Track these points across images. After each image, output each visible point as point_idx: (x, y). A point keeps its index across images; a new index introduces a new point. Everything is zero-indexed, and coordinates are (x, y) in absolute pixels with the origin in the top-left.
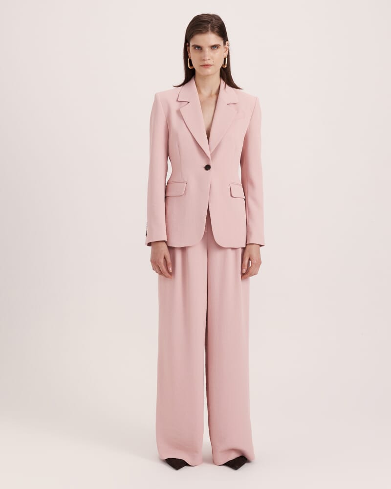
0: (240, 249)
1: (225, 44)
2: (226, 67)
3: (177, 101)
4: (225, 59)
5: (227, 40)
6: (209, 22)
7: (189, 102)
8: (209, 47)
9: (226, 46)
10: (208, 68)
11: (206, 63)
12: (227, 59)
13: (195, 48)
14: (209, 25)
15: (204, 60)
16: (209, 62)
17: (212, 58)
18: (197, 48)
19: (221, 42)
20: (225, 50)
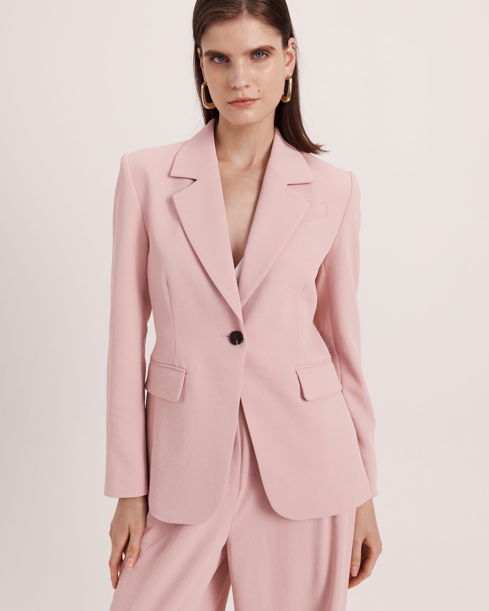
1: (285, 44)
2: (289, 100)
3: (169, 175)
4: (287, 82)
5: (292, 36)
7: (195, 180)
8: (245, 54)
9: (290, 49)
10: (246, 107)
11: (240, 95)
12: (291, 80)
13: (212, 59)
15: (235, 89)
16: (249, 93)
17: (256, 81)
18: (216, 60)
19: (276, 41)
20: (288, 59)
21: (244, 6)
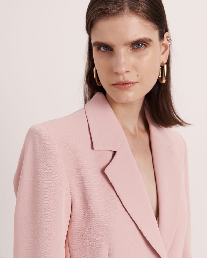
1: (161, 37)
2: (164, 81)
4: (162, 67)
5: (167, 30)
8: (126, 45)
9: (165, 41)
10: (126, 89)
11: (121, 79)
12: (165, 66)
13: (99, 49)
15: (117, 74)
16: (129, 78)
17: (135, 68)
18: (102, 49)
19: (154, 35)
20: (163, 49)
21: (126, 4)
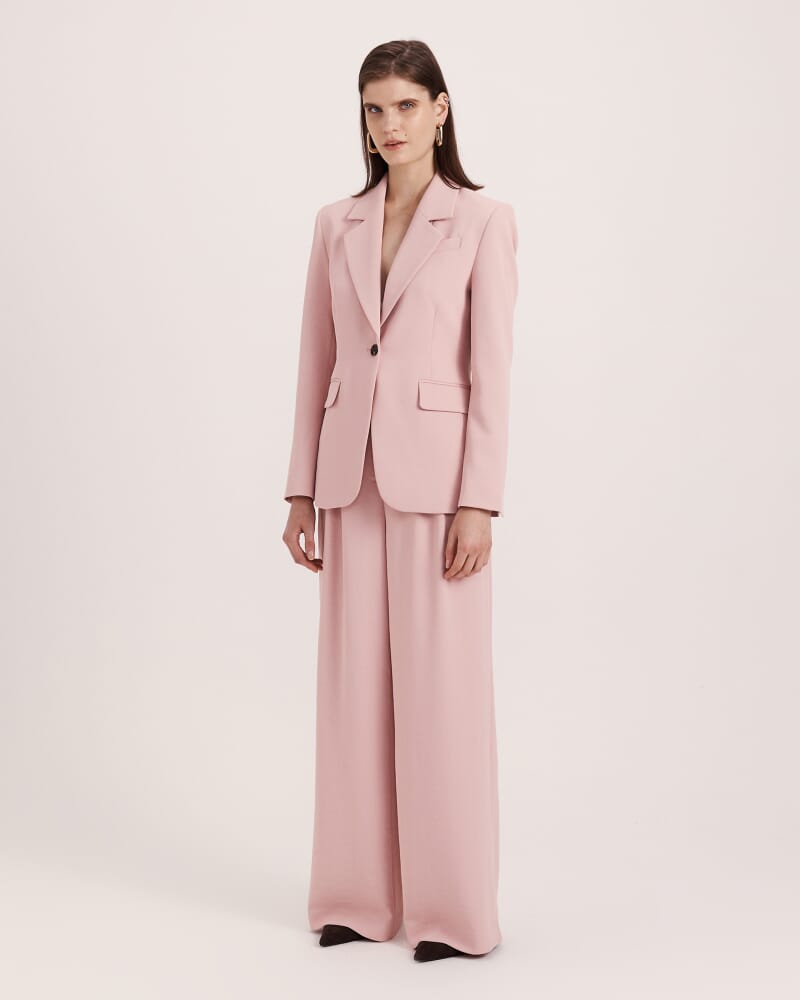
0: (443, 516)
1: (433, 97)
2: (440, 143)
3: (346, 219)
6: (394, 57)
7: (363, 221)
8: (394, 105)
9: (441, 102)
10: (396, 148)
12: (441, 128)
14: (393, 63)
18: (373, 110)
20: (439, 109)
